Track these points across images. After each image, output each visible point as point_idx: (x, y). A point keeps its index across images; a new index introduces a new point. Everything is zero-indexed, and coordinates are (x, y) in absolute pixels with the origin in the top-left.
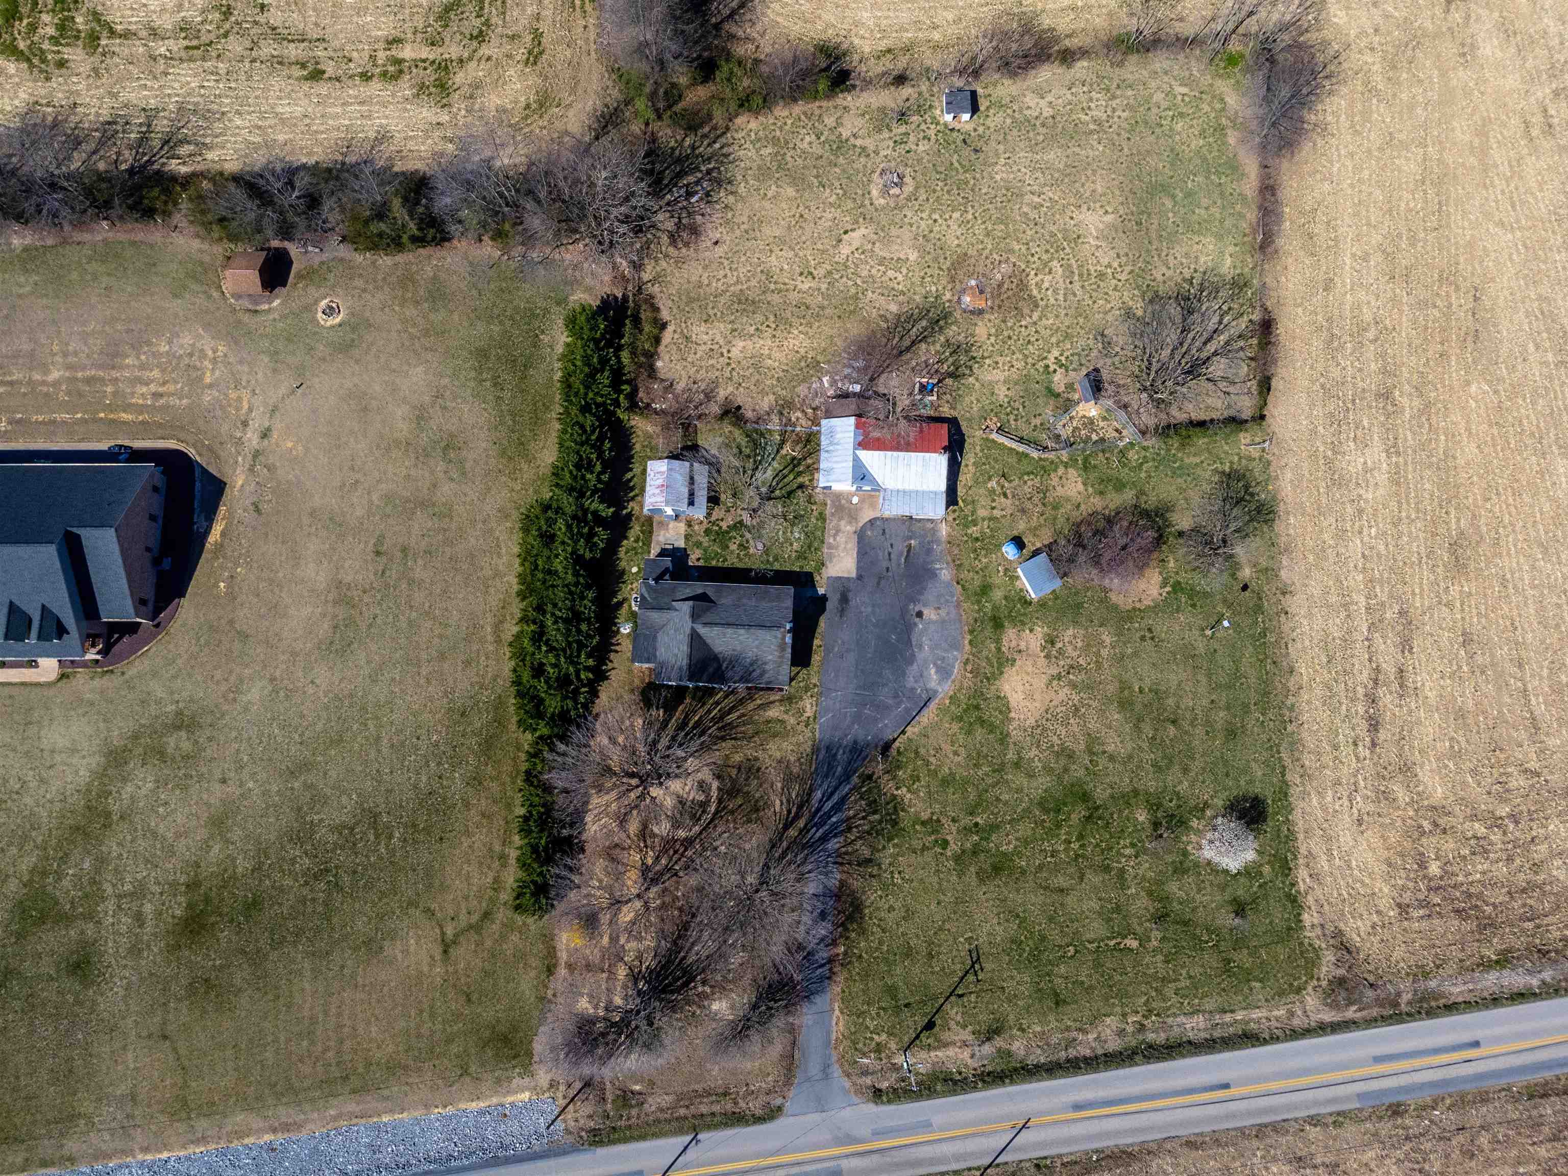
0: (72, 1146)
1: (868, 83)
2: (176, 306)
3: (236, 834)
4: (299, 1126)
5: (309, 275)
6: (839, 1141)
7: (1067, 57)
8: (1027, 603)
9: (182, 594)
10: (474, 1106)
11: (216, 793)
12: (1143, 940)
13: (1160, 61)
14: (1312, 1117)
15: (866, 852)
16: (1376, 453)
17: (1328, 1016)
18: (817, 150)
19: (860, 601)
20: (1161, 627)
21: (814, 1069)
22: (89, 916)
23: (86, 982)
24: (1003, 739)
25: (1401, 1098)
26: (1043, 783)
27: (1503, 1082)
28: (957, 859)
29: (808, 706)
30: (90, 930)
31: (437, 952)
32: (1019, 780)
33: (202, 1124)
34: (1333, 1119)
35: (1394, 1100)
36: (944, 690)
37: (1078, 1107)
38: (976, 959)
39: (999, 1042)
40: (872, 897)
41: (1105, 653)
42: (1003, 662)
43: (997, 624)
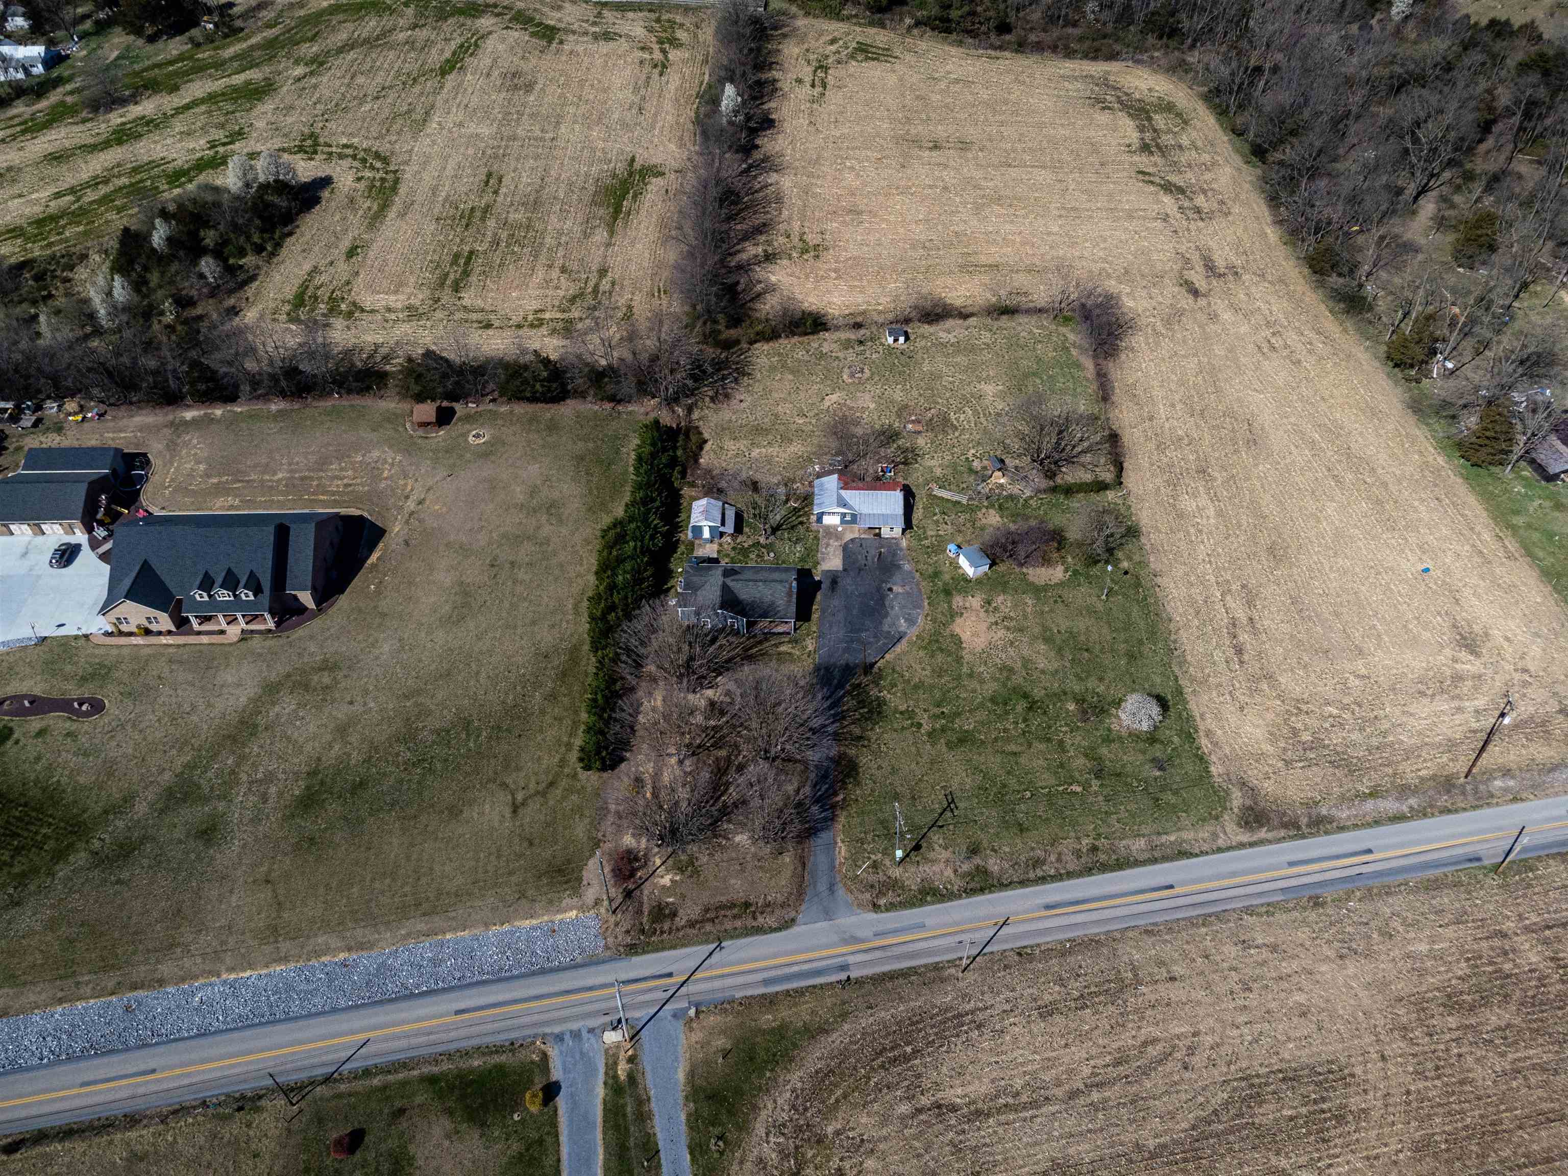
0: (166, 969)
1: (837, 328)
2: (374, 436)
3: (354, 739)
4: (370, 946)
5: (469, 418)
6: (845, 942)
7: (966, 317)
8: (967, 580)
9: (342, 591)
10: (527, 923)
11: (341, 712)
12: (1086, 786)
13: (1022, 319)
14: (1247, 908)
15: (857, 731)
16: (1203, 500)
17: (1245, 838)
18: (806, 358)
19: (847, 583)
20: (1068, 595)
21: (822, 887)
22: (223, 797)
23: (209, 843)
24: (959, 660)
25: (1319, 891)
26: (991, 687)
27: (1400, 878)
28: (930, 734)
29: (810, 645)
30: (221, 806)
31: (507, 812)
32: (974, 684)
33: (285, 946)
34: (1264, 909)
35: (1312, 892)
36: (913, 633)
37: (1048, 907)
38: (951, 803)
39: (977, 860)
40: (865, 760)
41: (1029, 610)
42: (953, 615)
43: (948, 593)
